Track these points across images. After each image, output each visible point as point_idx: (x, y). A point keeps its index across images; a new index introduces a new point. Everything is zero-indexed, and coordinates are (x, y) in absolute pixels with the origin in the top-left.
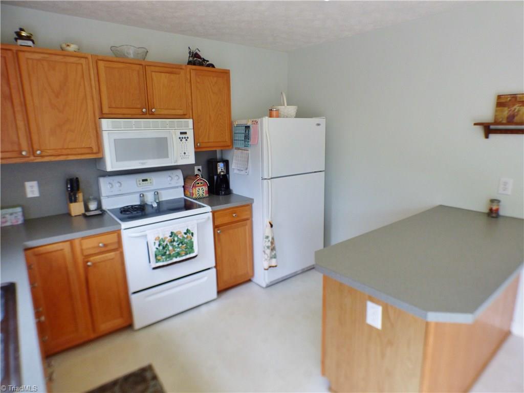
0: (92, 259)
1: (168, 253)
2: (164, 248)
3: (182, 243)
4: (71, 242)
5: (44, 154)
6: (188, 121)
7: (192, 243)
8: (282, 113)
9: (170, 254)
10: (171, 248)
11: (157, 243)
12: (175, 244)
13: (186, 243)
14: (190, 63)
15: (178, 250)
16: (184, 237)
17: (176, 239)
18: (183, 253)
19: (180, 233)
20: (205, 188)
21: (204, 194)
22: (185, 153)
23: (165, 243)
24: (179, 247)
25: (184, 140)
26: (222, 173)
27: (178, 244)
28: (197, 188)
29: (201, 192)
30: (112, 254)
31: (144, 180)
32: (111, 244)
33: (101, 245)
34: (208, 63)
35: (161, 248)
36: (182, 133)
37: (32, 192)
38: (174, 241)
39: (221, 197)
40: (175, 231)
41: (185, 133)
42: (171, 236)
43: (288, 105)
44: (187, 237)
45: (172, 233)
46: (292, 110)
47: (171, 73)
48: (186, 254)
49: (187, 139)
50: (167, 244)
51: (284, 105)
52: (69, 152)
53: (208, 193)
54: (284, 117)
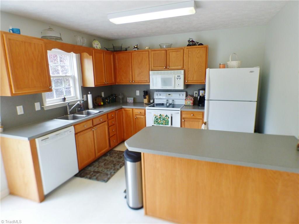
0: (137, 116)
1: (158, 122)
2: (157, 119)
3: (164, 120)
4: (133, 109)
5: (135, 82)
6: (181, 71)
7: (168, 121)
8: (229, 65)
9: (159, 122)
10: (159, 120)
11: (155, 117)
12: (161, 119)
13: (166, 121)
14: (188, 45)
15: (162, 122)
16: (165, 118)
17: (162, 117)
18: (164, 124)
19: (164, 116)
20: (192, 102)
21: (191, 104)
22: (179, 85)
23: (157, 118)
24: (162, 121)
25: (179, 79)
26: (202, 96)
27: (163, 120)
28: (187, 101)
29: (189, 103)
30: (142, 117)
31: (169, 95)
32: (143, 113)
33: (139, 112)
34: (198, 44)
35: (156, 119)
36: (178, 76)
37: (138, 94)
38: (161, 118)
39: (200, 107)
40: (162, 114)
41: (180, 76)
42: (160, 116)
43: (231, 61)
44: (166, 118)
45: (160, 114)
46: (235, 63)
47: (177, 51)
48: (165, 125)
49: (180, 78)
50: (158, 118)
51: (229, 61)
52: (141, 82)
53: (193, 104)
54: (231, 68)
